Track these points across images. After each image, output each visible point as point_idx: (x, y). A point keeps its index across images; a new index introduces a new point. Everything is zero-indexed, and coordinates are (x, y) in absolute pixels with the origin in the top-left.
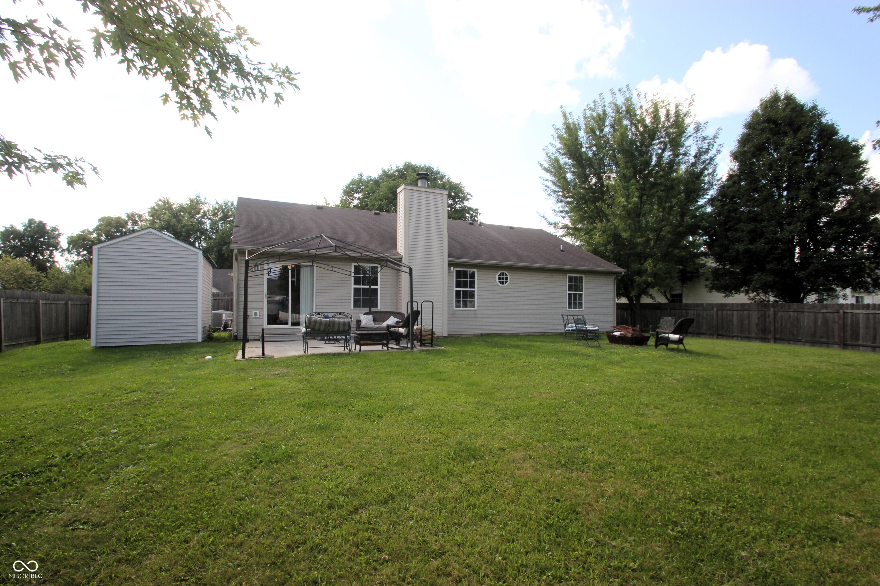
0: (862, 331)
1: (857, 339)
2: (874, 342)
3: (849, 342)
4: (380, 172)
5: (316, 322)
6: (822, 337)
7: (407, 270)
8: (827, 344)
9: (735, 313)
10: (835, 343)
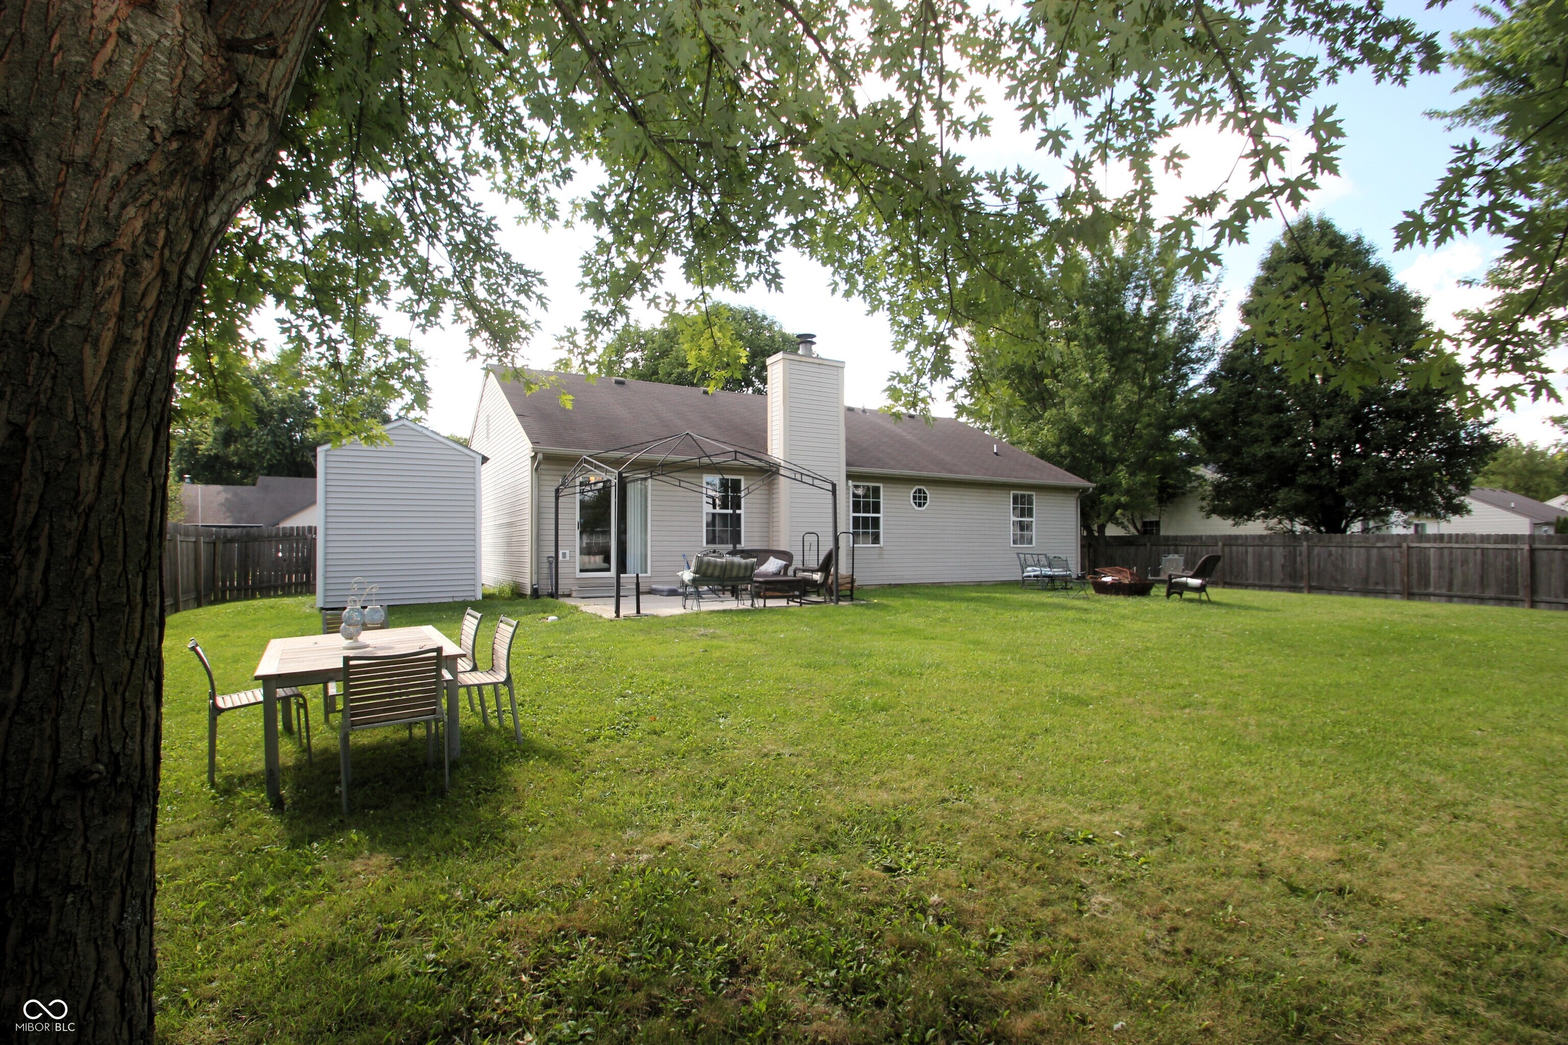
3: (1415, 590)
5: (709, 563)
6: (1377, 584)
7: (830, 487)
8: (1384, 594)
9: (1250, 549)
10: (1395, 593)
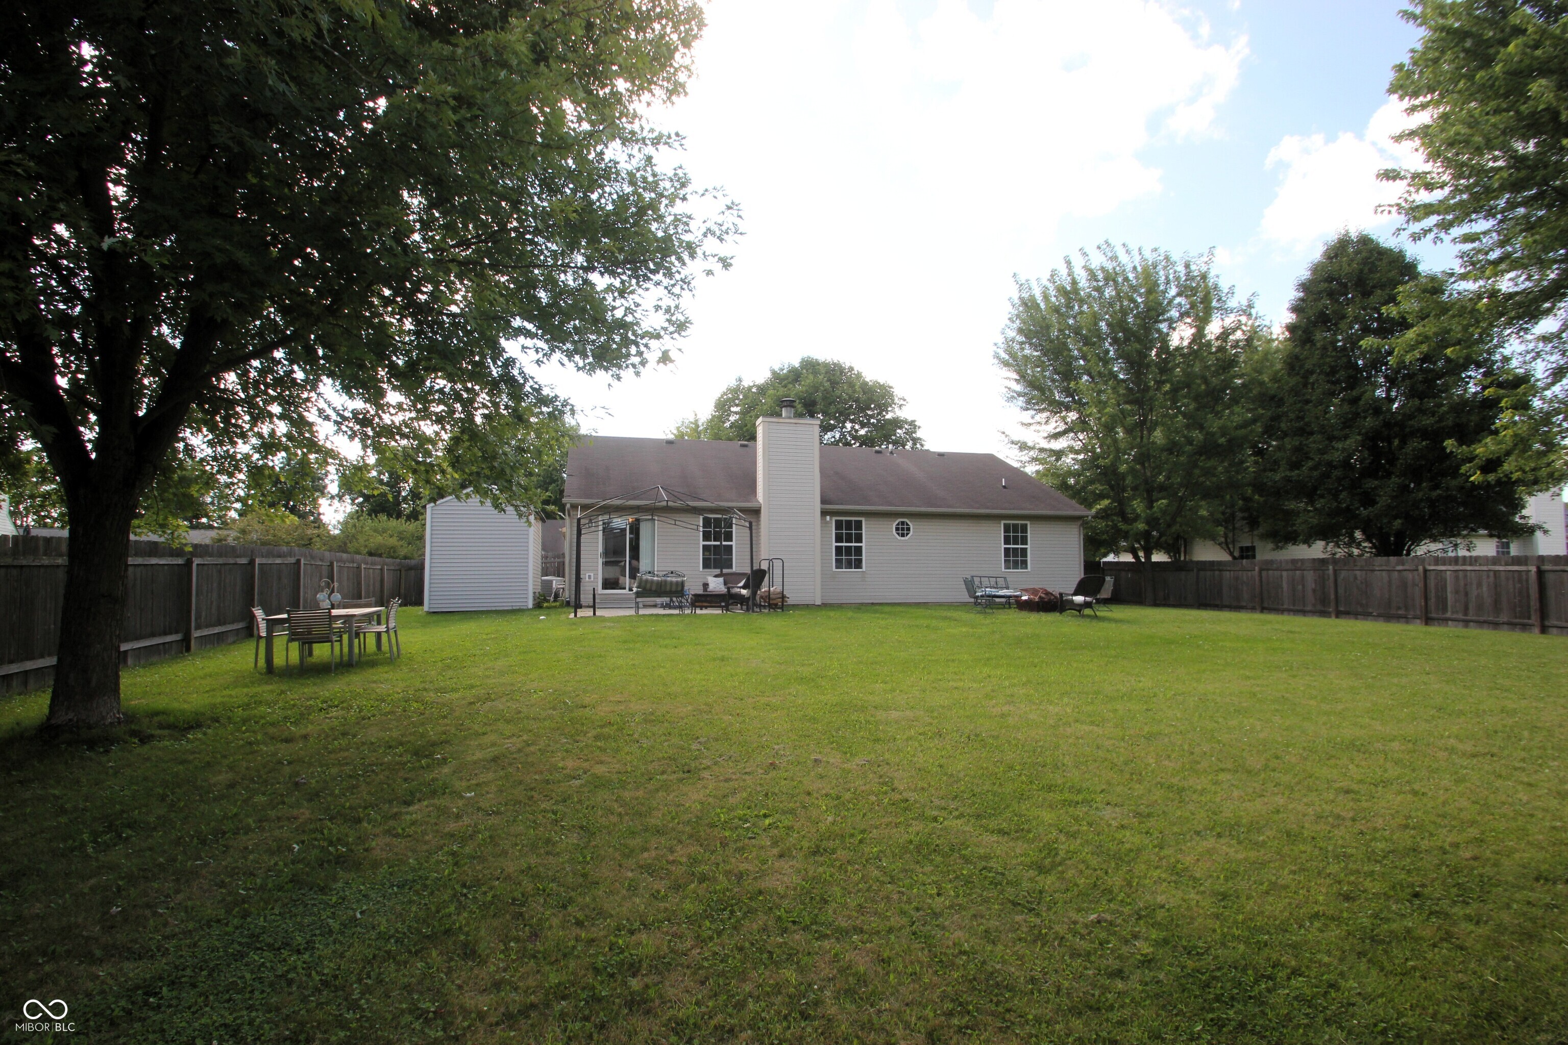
0: (1450, 596)
1: (1445, 610)
2: (1466, 614)
3: (1433, 615)
4: (769, 375)
5: (647, 581)
6: (1399, 608)
8: (1404, 618)
9: (1285, 574)
10: (1415, 618)
